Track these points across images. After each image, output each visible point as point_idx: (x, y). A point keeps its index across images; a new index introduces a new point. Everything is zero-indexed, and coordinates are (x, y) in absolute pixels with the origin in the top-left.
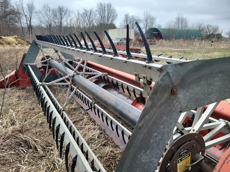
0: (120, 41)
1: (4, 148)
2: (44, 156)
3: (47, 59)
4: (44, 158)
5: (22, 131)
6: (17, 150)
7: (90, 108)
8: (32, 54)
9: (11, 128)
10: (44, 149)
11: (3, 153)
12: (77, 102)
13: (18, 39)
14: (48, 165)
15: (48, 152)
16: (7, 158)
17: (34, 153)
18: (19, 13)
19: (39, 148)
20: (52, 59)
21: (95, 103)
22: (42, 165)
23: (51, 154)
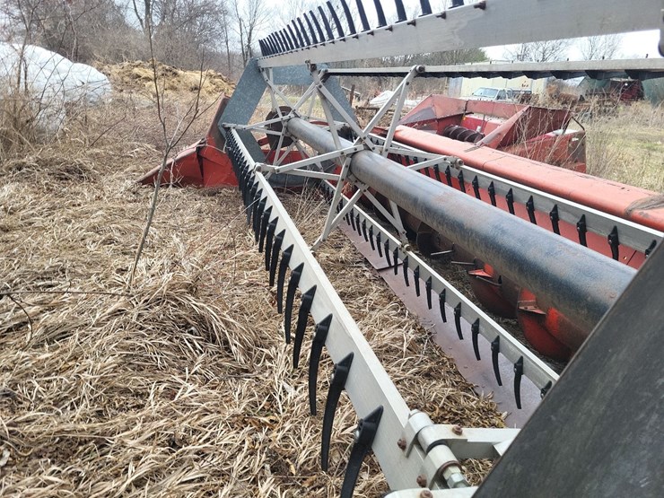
0: (498, 97)
1: (146, 326)
2: (247, 371)
3: (283, 115)
4: (245, 375)
5: (194, 289)
6: (177, 338)
7: (390, 267)
8: (245, 100)
9: (167, 277)
10: (247, 351)
11: (140, 338)
12: (353, 246)
13: (216, 80)
14: (252, 395)
15: (258, 361)
16: (149, 355)
17: (221, 357)
18: (225, 13)
19: (236, 345)
20: (297, 116)
21: (408, 249)
22: (237, 394)
23: (264, 369)
